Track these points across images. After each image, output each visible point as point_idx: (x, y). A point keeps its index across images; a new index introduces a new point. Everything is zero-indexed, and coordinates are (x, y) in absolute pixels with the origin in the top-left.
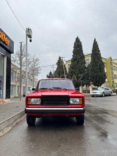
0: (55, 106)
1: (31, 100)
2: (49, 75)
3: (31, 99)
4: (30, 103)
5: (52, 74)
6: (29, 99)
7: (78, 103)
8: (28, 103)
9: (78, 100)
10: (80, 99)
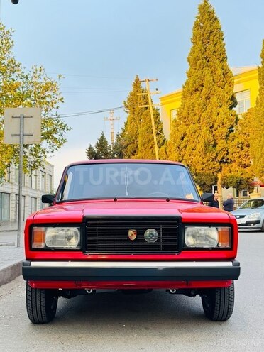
0: (132, 256)
1: (45, 232)
2: (95, 150)
3: (43, 229)
4: (43, 246)
5: (110, 144)
6: (36, 229)
7: (215, 246)
8: (35, 246)
9: (213, 233)
10: (220, 229)
